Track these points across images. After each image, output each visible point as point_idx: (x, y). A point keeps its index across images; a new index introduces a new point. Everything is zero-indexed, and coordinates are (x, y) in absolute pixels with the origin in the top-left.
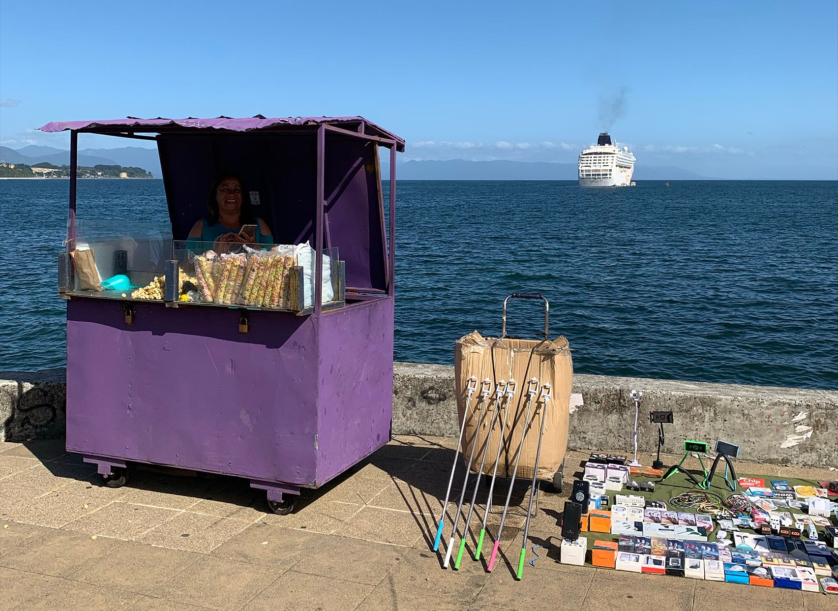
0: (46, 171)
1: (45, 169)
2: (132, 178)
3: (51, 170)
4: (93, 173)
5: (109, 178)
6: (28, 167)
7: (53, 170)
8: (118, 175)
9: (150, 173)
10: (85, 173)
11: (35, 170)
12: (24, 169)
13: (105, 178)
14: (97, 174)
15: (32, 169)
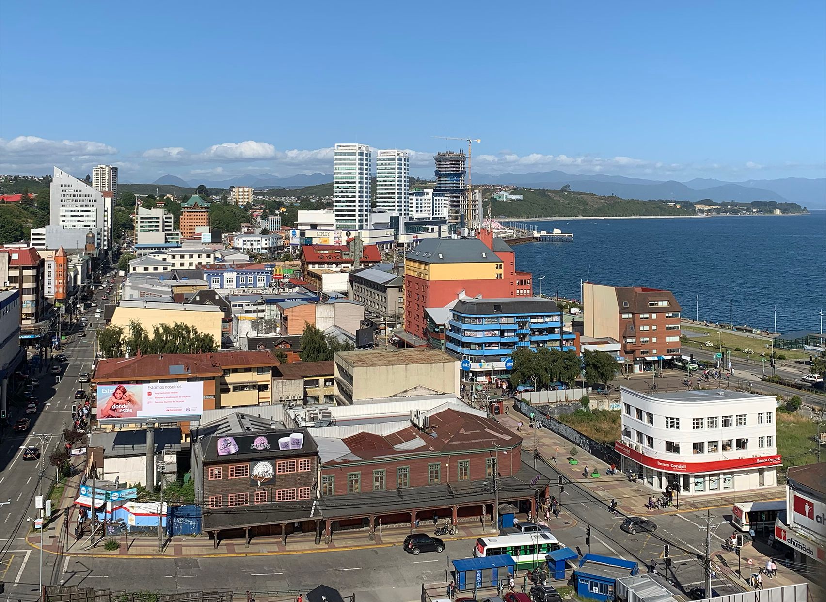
0: (707, 208)
1: (707, 206)
2: (786, 215)
3: (712, 207)
4: (749, 210)
5: (763, 215)
6: (692, 204)
7: (714, 207)
8: (771, 212)
9: (805, 208)
10: (741, 210)
11: (698, 207)
12: (688, 206)
13: (760, 215)
14: (752, 211)
15: (695, 206)
